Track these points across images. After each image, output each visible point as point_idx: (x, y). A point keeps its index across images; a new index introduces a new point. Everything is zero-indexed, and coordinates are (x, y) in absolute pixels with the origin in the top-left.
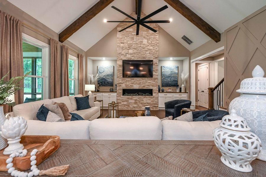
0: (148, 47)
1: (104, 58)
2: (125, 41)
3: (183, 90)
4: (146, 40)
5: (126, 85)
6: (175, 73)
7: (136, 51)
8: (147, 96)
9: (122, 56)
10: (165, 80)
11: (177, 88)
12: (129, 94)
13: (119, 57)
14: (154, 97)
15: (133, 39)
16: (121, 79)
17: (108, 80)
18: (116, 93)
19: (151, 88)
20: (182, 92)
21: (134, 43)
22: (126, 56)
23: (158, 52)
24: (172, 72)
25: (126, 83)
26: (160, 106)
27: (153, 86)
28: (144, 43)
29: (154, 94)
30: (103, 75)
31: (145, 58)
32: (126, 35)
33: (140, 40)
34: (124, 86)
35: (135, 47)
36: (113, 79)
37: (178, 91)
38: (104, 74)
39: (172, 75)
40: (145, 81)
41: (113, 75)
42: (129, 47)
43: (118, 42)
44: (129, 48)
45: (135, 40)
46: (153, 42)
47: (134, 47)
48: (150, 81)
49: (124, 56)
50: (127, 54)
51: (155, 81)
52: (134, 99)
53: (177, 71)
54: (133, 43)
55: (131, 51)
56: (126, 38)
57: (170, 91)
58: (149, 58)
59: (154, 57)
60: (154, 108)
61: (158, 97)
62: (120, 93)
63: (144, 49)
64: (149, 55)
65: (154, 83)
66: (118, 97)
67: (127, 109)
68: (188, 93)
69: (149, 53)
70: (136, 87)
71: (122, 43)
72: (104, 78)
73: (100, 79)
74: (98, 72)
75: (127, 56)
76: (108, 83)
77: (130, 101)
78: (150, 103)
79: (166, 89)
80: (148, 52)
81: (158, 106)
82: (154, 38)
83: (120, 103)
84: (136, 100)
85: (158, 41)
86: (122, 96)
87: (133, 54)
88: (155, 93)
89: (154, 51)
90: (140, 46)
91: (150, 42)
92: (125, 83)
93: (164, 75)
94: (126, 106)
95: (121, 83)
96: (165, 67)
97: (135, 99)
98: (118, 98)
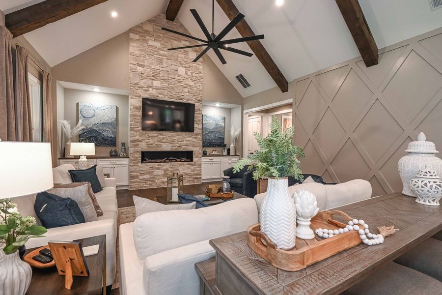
0: (187, 82)
1: (96, 89)
2: (146, 64)
3: (232, 153)
4: (183, 69)
5: (148, 145)
6: (221, 127)
7: (167, 85)
8: (185, 163)
9: (140, 90)
10: (208, 137)
11: (225, 149)
12: (153, 161)
13: (134, 91)
14: (195, 163)
15: (160, 61)
16: (138, 133)
17: (106, 134)
18: (127, 159)
19: (190, 149)
20: (231, 155)
21: (164, 69)
22: (148, 90)
23: (201, 92)
24: (216, 124)
25: (148, 141)
26: (203, 177)
27: (193, 146)
28: (180, 73)
29: (195, 159)
30: (93, 123)
31: (182, 99)
32: (148, 53)
33: (173, 67)
34: (143, 146)
35: (165, 78)
36: (116, 133)
37: (225, 153)
38: (93, 121)
39: (217, 130)
40: (181, 137)
41: (115, 124)
42: (155, 76)
43: (132, 62)
44: (153, 78)
45: (164, 65)
46: (194, 75)
47: (163, 78)
48: (189, 139)
49: (144, 90)
50: (150, 87)
51: (197, 138)
52: (162, 168)
53: (223, 125)
54: (161, 69)
55: (156, 83)
56: (147, 57)
57: (214, 153)
58: (188, 100)
59: (195, 99)
60: (196, 181)
61: (201, 164)
62: (137, 158)
63: (180, 84)
64: (189, 95)
65: (195, 140)
66: (132, 166)
67: (152, 187)
68: (239, 156)
69: (189, 92)
70: (166, 147)
71: (139, 65)
72: (95, 128)
73: (86, 131)
74: (80, 116)
75: (150, 92)
76: (105, 140)
77: (156, 172)
78: (190, 174)
79: (209, 150)
80: (186, 90)
81: (201, 178)
82: (196, 68)
83: (137, 177)
84: (167, 170)
85: (201, 75)
86: (140, 164)
87: (161, 89)
88: (197, 157)
89: (195, 89)
90: (173, 76)
91: (189, 73)
92: (146, 141)
93: (206, 128)
94: (147, 182)
95: (138, 141)
96: (207, 117)
97: (165, 168)
98: (133, 168)
